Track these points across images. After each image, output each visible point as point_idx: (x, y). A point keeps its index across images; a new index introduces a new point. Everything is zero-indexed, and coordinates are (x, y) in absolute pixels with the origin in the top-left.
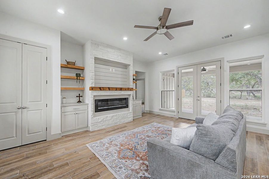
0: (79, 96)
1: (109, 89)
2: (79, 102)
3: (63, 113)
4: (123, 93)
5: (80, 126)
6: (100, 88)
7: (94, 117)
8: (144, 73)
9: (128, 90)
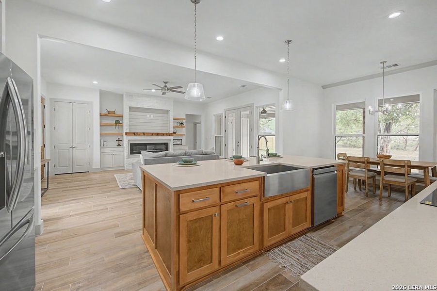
0: (119, 141)
1: (144, 134)
2: (119, 145)
3: (102, 153)
4: (160, 137)
5: (117, 165)
6: (134, 133)
7: (128, 158)
8: (200, 115)
9: (166, 135)
